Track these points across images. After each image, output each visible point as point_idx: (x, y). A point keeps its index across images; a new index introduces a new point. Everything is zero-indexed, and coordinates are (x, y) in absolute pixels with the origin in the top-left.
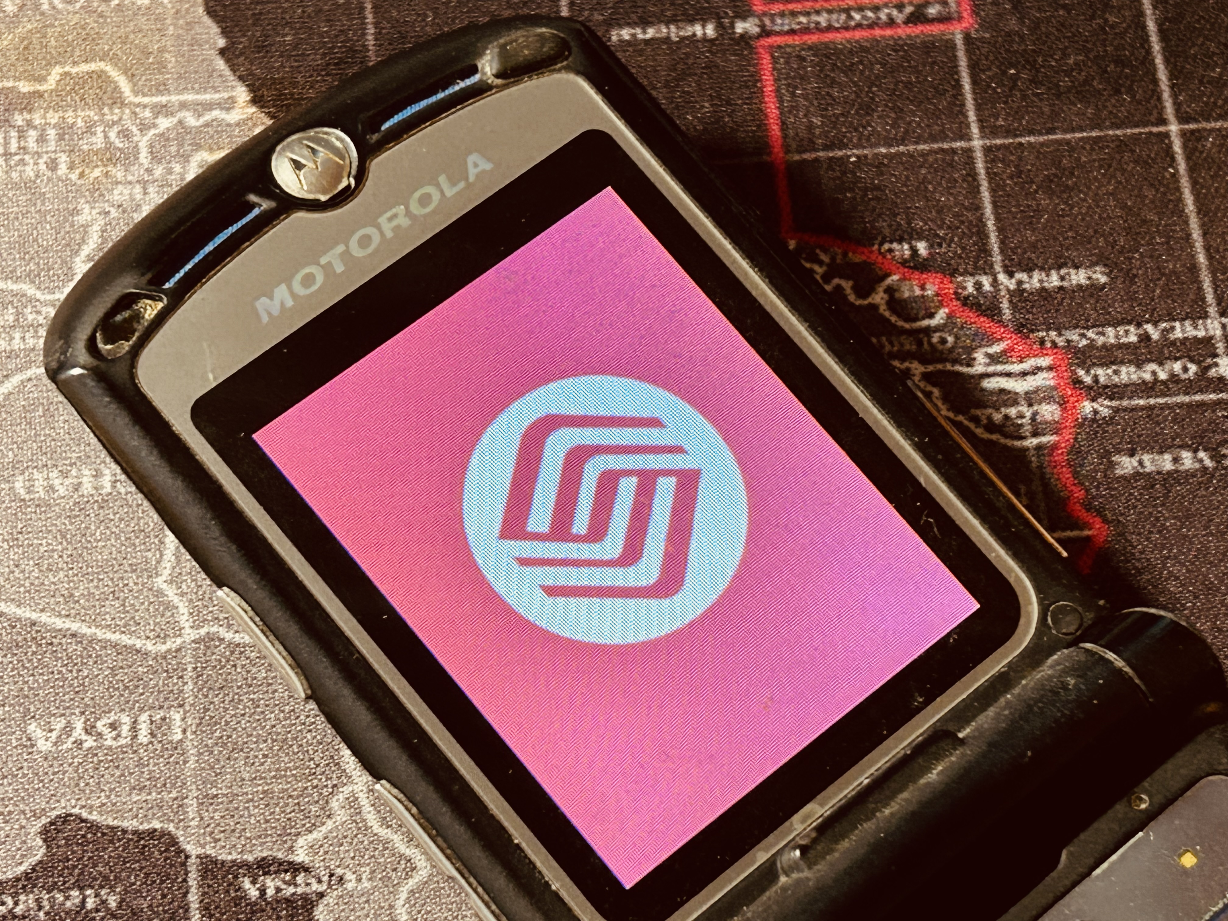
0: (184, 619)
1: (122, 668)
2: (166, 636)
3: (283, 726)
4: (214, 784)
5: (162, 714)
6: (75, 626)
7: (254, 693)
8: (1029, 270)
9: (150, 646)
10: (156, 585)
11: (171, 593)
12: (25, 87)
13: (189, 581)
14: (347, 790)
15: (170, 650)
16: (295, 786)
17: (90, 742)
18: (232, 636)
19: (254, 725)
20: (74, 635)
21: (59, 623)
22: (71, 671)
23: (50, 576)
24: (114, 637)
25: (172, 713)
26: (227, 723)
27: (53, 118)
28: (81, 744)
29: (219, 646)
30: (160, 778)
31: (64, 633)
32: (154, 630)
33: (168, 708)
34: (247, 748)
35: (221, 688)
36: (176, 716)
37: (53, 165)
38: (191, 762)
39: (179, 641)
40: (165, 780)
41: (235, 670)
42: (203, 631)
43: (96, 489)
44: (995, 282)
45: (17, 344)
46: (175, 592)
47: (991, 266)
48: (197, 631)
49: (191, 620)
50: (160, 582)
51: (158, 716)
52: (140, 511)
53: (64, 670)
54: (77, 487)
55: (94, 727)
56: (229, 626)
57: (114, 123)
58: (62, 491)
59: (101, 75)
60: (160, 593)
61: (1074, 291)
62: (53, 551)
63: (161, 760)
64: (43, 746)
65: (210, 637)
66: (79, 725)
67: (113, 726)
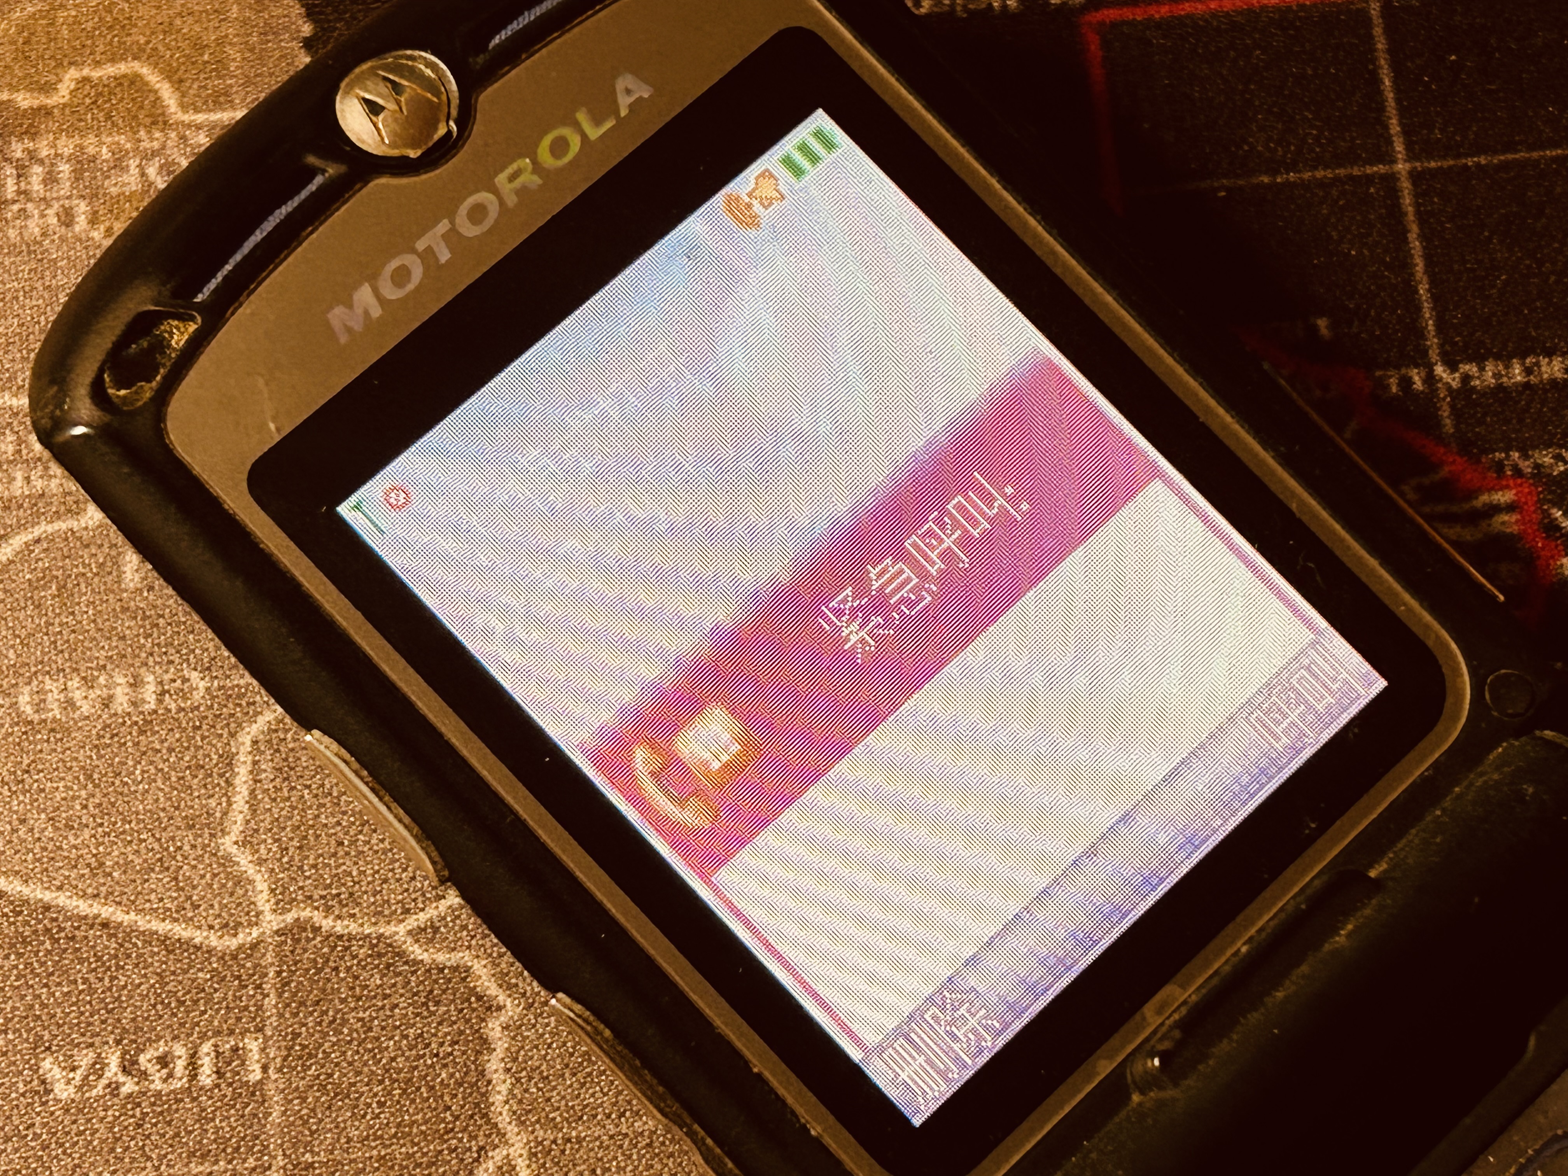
0: (263, 901)
1: (173, 973)
2: (239, 924)
3: (407, 1059)
4: (308, 1147)
5: (233, 1043)
6: (107, 912)
7: (365, 1011)
8: (1480, 360)
9: (214, 941)
10: (222, 848)
11: (244, 861)
12: (24, 100)
13: (270, 841)
14: (498, 1155)
15: (244, 945)
16: (425, 1150)
17: (129, 1086)
18: (332, 924)
19: (366, 1058)
20: (105, 925)
21: (84, 907)
22: (101, 980)
23: (71, 838)
24: (162, 927)
25: (246, 1041)
26: (327, 1054)
27: (66, 146)
28: (117, 1088)
29: (314, 939)
30: (230, 1139)
31: (91, 922)
32: (219, 916)
33: (241, 1033)
34: (356, 1092)
35: (317, 1003)
36: (253, 1045)
37: (67, 218)
38: (274, 1114)
39: (255, 933)
40: (238, 1142)
41: (337, 975)
42: (290, 918)
43: (134, 704)
44: (1430, 379)
45: (18, 487)
46: (250, 858)
47: (1425, 353)
48: (281, 918)
49: (273, 901)
50: (228, 844)
51: (228, 1046)
52: (198, 738)
53: (91, 977)
54: (107, 703)
55: (136, 1062)
56: (328, 909)
57: (155, 153)
58: (85, 708)
59: (134, 81)
60: (228, 860)
61: (1545, 391)
62: (74, 798)
63: (232, 1112)
64: (63, 1091)
65: (300, 925)
66: (114, 1061)
67: (164, 1061)
